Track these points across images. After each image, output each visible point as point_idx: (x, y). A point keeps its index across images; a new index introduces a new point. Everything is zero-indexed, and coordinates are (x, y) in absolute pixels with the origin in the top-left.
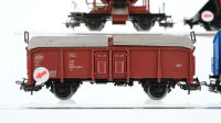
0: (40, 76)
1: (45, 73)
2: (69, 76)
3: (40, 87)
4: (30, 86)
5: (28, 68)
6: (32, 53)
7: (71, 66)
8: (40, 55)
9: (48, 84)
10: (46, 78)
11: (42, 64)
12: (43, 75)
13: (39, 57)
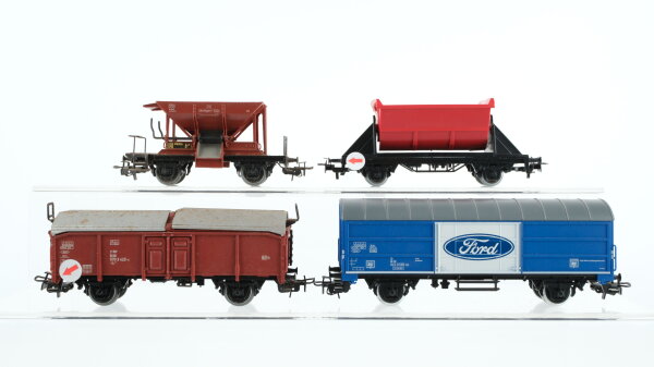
0: (68, 272)
1: (75, 268)
2: (110, 273)
3: (70, 286)
4: (55, 284)
5: (52, 260)
6: (57, 240)
7: (113, 257)
8: (68, 243)
9: (80, 282)
10: (77, 274)
11: (72, 256)
12: (72, 270)
13: (67, 246)
